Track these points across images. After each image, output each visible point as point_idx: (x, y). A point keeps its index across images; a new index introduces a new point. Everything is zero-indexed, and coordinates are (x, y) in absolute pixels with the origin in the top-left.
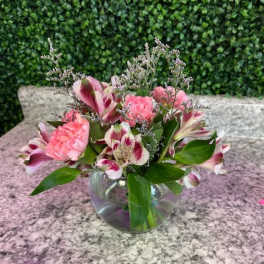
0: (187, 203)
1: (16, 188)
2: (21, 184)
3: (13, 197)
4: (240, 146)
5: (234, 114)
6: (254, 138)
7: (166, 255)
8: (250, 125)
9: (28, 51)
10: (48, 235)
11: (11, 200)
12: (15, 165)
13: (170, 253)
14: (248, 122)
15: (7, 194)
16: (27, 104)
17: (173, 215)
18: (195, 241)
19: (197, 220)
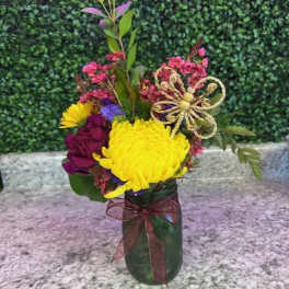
0: (197, 231)
1: (26, 246)
2: (30, 242)
3: (27, 253)
4: (223, 186)
5: (213, 159)
6: (231, 178)
7: (197, 269)
8: (227, 167)
9: (9, 119)
10: (81, 276)
11: (25, 257)
12: (14, 227)
13: (200, 267)
14: (225, 165)
15: (18, 253)
16: (8, 171)
17: (190, 241)
18: (216, 255)
19: (211, 241)
